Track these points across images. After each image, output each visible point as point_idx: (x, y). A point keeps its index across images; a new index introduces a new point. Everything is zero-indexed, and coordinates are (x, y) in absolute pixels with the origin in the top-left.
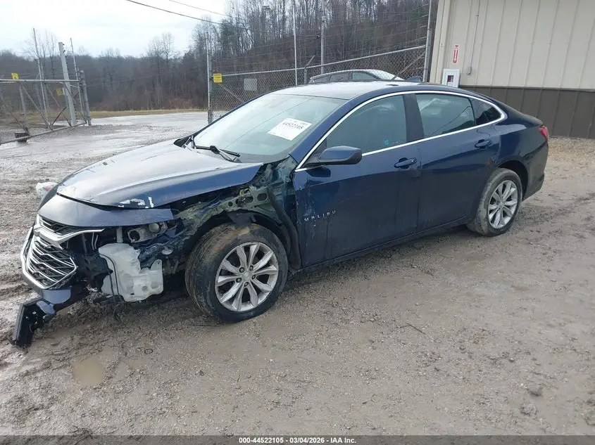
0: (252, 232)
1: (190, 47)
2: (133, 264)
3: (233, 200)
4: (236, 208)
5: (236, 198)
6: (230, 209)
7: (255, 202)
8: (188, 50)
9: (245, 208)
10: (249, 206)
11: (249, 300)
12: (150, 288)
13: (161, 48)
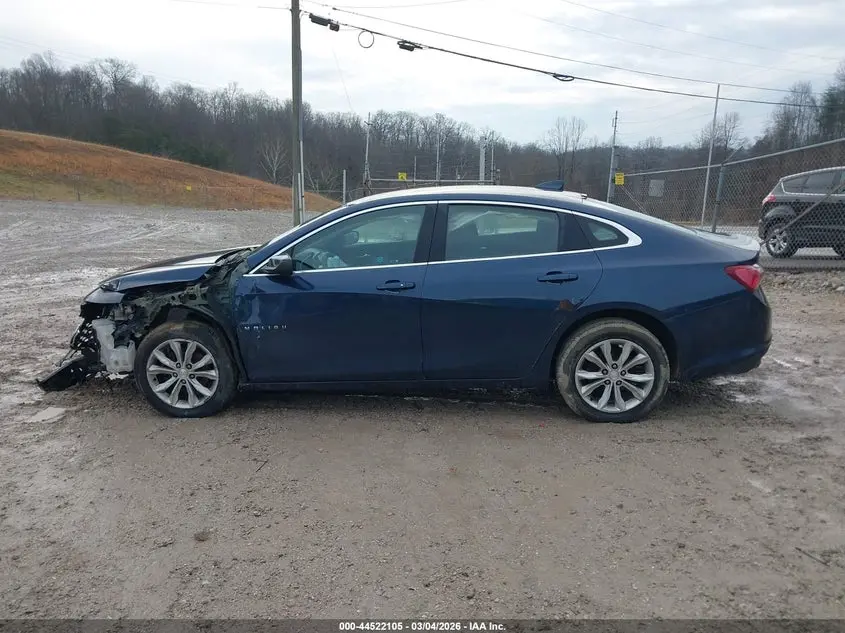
0: (186, 329)
1: (767, 131)
2: (108, 337)
3: (176, 295)
4: (178, 303)
5: (180, 293)
6: (173, 303)
7: (199, 300)
8: (762, 135)
9: (187, 305)
10: (191, 304)
11: (187, 400)
12: (120, 363)
13: (719, 133)
